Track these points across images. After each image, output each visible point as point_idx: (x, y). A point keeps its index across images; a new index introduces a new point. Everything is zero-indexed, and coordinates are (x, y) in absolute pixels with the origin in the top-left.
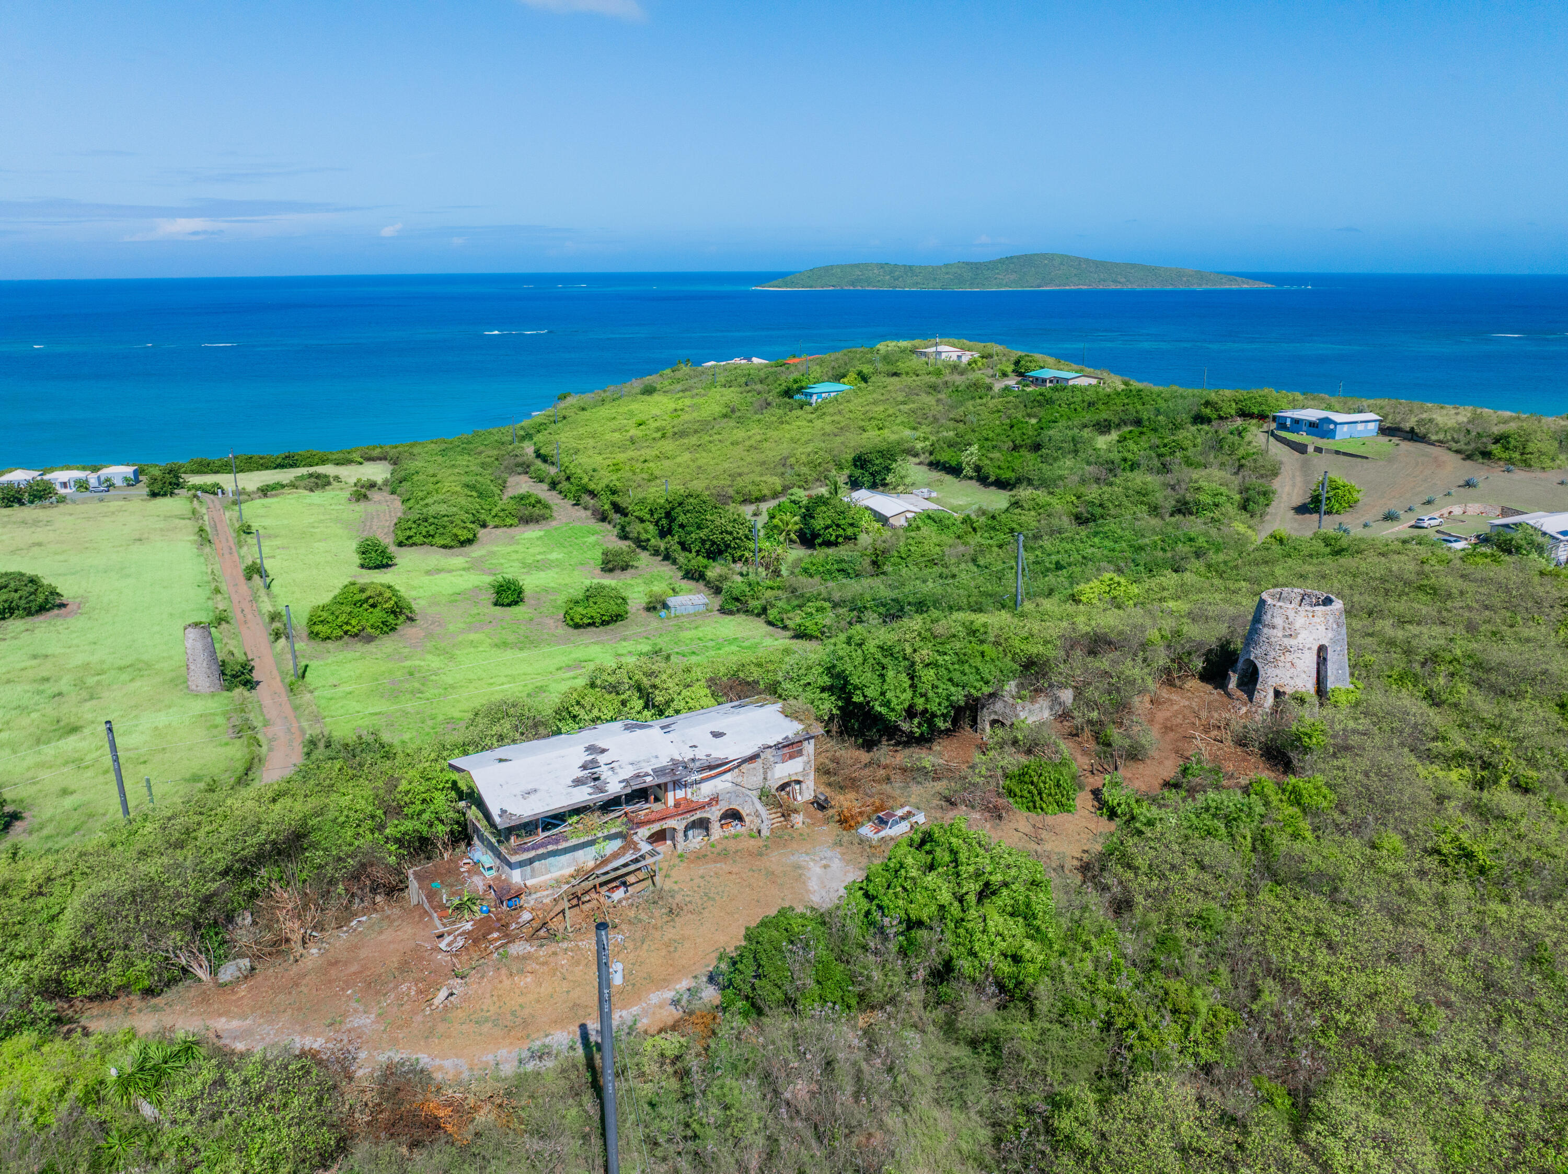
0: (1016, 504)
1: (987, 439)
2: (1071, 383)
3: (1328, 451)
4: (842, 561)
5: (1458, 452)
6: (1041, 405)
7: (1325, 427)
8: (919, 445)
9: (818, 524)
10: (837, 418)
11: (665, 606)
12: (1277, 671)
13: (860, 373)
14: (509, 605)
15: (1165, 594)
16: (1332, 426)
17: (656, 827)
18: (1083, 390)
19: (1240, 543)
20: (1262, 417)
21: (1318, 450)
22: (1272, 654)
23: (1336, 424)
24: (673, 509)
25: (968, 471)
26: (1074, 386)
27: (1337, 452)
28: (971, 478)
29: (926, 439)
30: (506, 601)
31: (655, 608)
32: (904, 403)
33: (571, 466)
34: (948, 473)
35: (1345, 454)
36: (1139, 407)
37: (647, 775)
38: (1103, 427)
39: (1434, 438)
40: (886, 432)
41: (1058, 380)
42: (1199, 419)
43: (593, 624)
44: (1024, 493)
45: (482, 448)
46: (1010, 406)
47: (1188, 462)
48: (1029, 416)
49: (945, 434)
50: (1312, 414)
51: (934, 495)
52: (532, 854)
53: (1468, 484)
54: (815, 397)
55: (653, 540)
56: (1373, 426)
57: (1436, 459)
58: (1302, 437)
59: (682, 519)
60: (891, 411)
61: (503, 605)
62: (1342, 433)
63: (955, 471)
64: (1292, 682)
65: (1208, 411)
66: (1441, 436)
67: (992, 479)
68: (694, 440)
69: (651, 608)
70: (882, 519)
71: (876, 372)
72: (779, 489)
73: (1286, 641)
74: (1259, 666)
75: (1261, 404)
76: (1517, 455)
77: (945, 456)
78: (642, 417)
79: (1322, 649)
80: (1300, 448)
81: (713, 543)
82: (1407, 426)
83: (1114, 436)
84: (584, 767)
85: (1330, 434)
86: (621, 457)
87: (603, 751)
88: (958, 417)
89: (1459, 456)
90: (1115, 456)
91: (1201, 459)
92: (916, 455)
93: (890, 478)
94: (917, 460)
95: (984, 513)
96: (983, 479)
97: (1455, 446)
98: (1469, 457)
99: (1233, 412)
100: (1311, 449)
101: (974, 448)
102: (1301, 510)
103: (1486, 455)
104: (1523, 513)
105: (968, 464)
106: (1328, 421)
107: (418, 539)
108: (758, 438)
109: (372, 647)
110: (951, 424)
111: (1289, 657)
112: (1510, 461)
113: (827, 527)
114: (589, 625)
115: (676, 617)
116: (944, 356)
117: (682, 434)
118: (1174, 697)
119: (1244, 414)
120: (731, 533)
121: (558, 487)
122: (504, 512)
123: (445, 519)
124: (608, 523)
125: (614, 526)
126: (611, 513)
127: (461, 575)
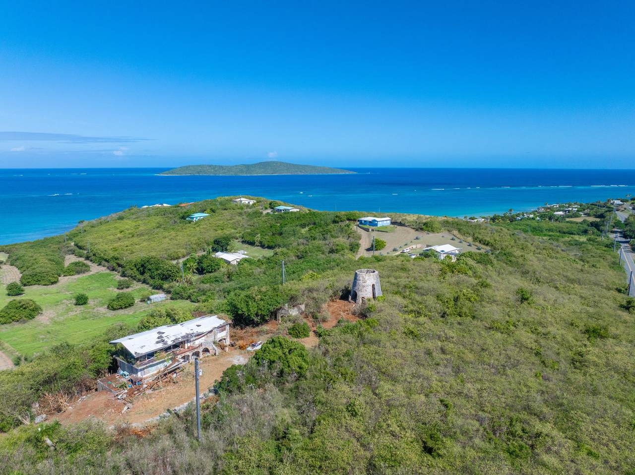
0: (276, 254)
1: (263, 232)
2: (290, 211)
3: (376, 230)
4: (216, 277)
5: (414, 229)
6: (281, 219)
7: (374, 222)
8: (238, 235)
9: (204, 265)
10: (205, 226)
11: (149, 299)
12: (363, 293)
13: (211, 209)
14: (82, 304)
15: (329, 276)
16: (376, 222)
17: (183, 355)
18: (295, 213)
19: (350, 261)
20: (355, 220)
21: (373, 230)
22: (360, 288)
23: (377, 221)
24: (145, 263)
25: (257, 243)
26: (291, 212)
27: (379, 230)
28: (258, 246)
29: (240, 233)
30: (81, 303)
31: (144, 301)
32: (230, 220)
33: (95, 250)
34: (249, 245)
35: (381, 231)
36: (315, 219)
37: (179, 338)
38: (303, 226)
39: (407, 225)
40: (225, 231)
41: (286, 210)
42: (335, 222)
43: (122, 308)
44: (278, 250)
45: (50, 245)
46: (270, 219)
47: (332, 236)
48: (277, 223)
49: (247, 230)
50: (370, 219)
51: (246, 253)
52: (145, 366)
53: (417, 238)
54: (195, 219)
55: (138, 276)
56: (389, 222)
57: (407, 231)
58: (367, 226)
59: (149, 267)
60: (225, 223)
61: (79, 305)
62: (380, 224)
63: (252, 244)
64: (366, 295)
65: (337, 219)
66: (409, 224)
67: (266, 246)
68: (146, 237)
69: (143, 301)
70: (228, 263)
71: (218, 209)
72: (185, 253)
73: (364, 284)
74: (357, 292)
75: (354, 216)
76: (430, 229)
77: (248, 239)
78: (122, 229)
79: (373, 285)
80: (367, 230)
81: (164, 275)
82: (399, 221)
83: (307, 229)
84: (158, 338)
85: (376, 225)
86: (116, 245)
87: (163, 333)
88: (251, 224)
89: (414, 230)
90: (308, 235)
91: (337, 235)
92: (237, 239)
93: (228, 247)
94: (237, 241)
95: (265, 258)
96: (263, 246)
97: (413, 227)
98: (417, 230)
99: (345, 219)
100: (370, 230)
101: (259, 235)
102: (368, 250)
103: (422, 229)
104: (431, 246)
105: (257, 241)
106: (375, 220)
107: (33, 282)
108: (174, 235)
109: (26, 325)
110: (249, 227)
111: (365, 288)
112: (428, 231)
113: (208, 266)
114: (119, 308)
115: (154, 303)
116: (243, 202)
117: (142, 235)
118: (335, 304)
119: (349, 219)
120: (171, 271)
121: (90, 259)
122: (69, 270)
123: (45, 274)
124: (116, 271)
125: (118, 272)
126: (117, 267)
127: (57, 295)
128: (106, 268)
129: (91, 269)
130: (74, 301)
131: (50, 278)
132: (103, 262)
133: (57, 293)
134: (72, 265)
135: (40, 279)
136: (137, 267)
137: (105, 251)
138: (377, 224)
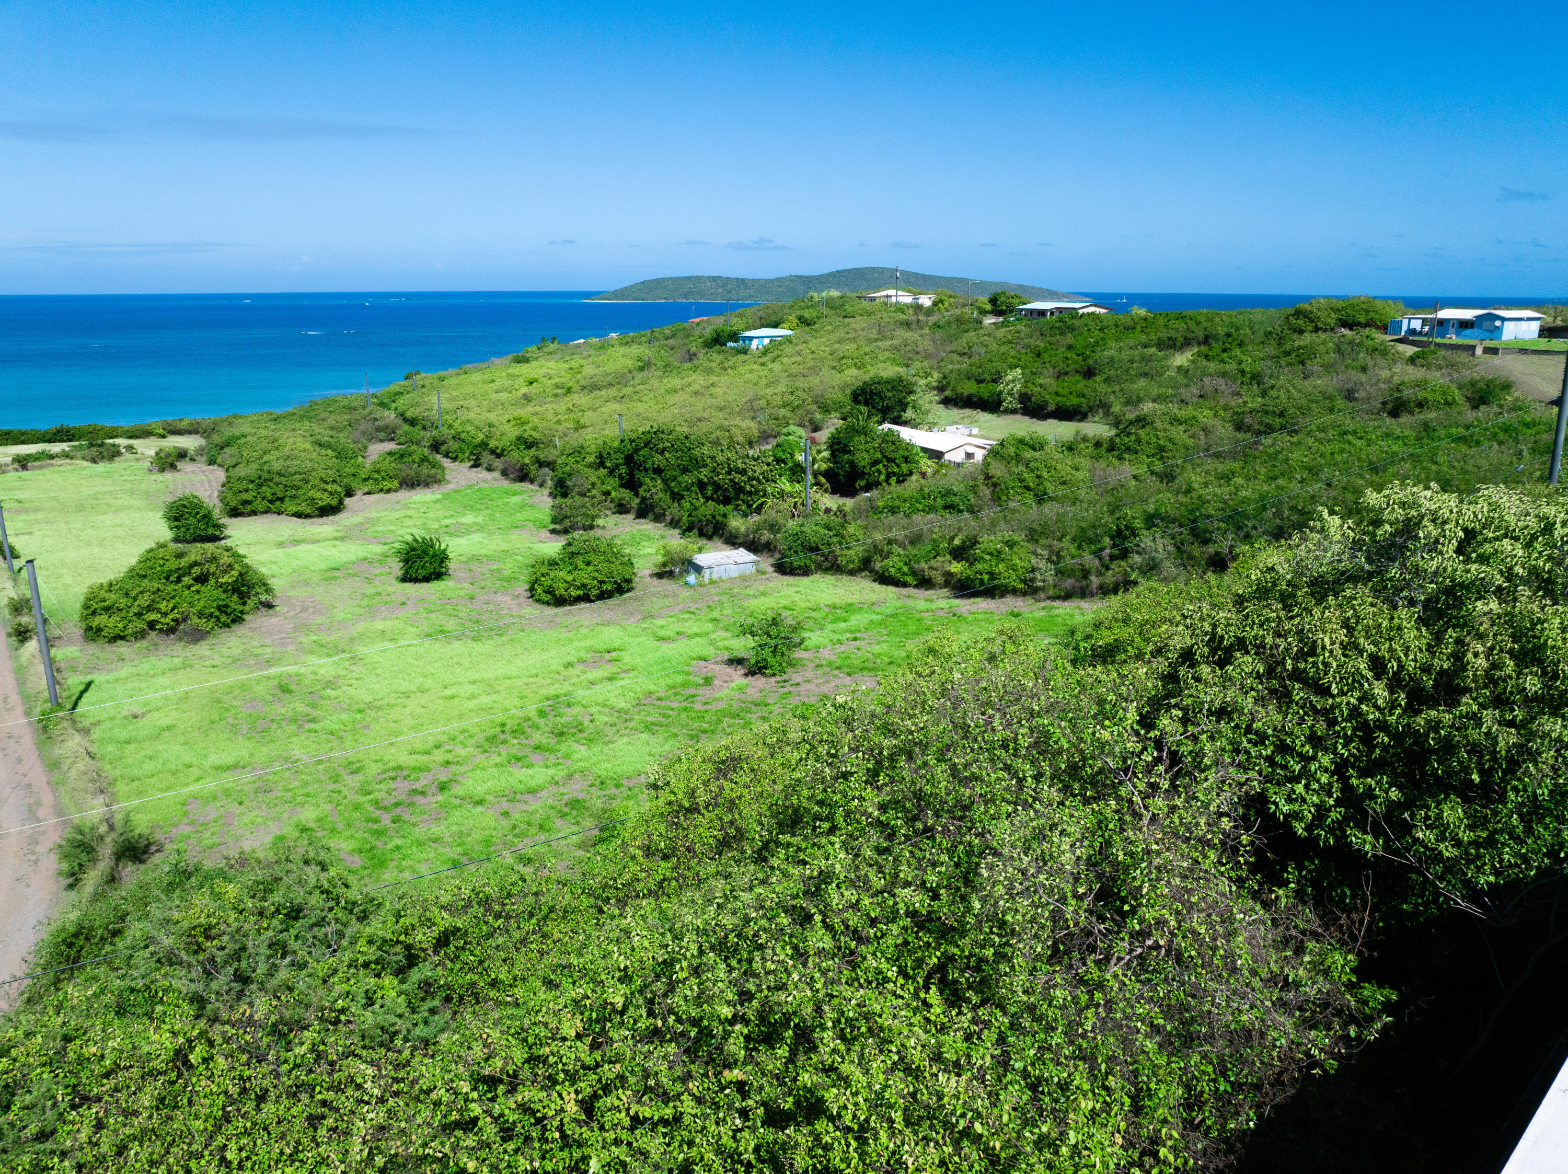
2: (1081, 311)
3: (1506, 351)
7: (1488, 324)
11: (693, 568)
13: (800, 318)
14: (427, 579)
16: (1498, 323)
23: (1503, 319)
25: (1010, 402)
26: (1089, 314)
27: (1523, 351)
28: (1014, 412)
29: (927, 375)
30: (422, 573)
31: (673, 574)
33: (456, 424)
41: (1061, 310)
43: (586, 598)
45: (327, 414)
49: (952, 367)
56: (1535, 326)
60: (866, 349)
61: (415, 580)
63: (991, 405)
69: (667, 574)
71: (821, 316)
78: (532, 377)
86: (519, 412)
96: (1036, 412)
99: (1332, 322)
100: (1479, 351)
101: (1014, 376)
105: (1010, 394)
106: (1487, 318)
108: (703, 384)
109: (202, 648)
110: (956, 357)
113: (876, 462)
114: (579, 600)
115: (712, 582)
119: (1345, 324)
122: (378, 472)
123: (297, 476)
124: (532, 482)
125: (541, 486)
126: (533, 469)
127: (334, 546)
128: (497, 474)
129: (447, 477)
130: (397, 568)
131: (311, 493)
132: (487, 458)
133: (336, 539)
134: (389, 459)
135: (280, 495)
136: (608, 464)
137: (490, 426)
138: (1499, 329)
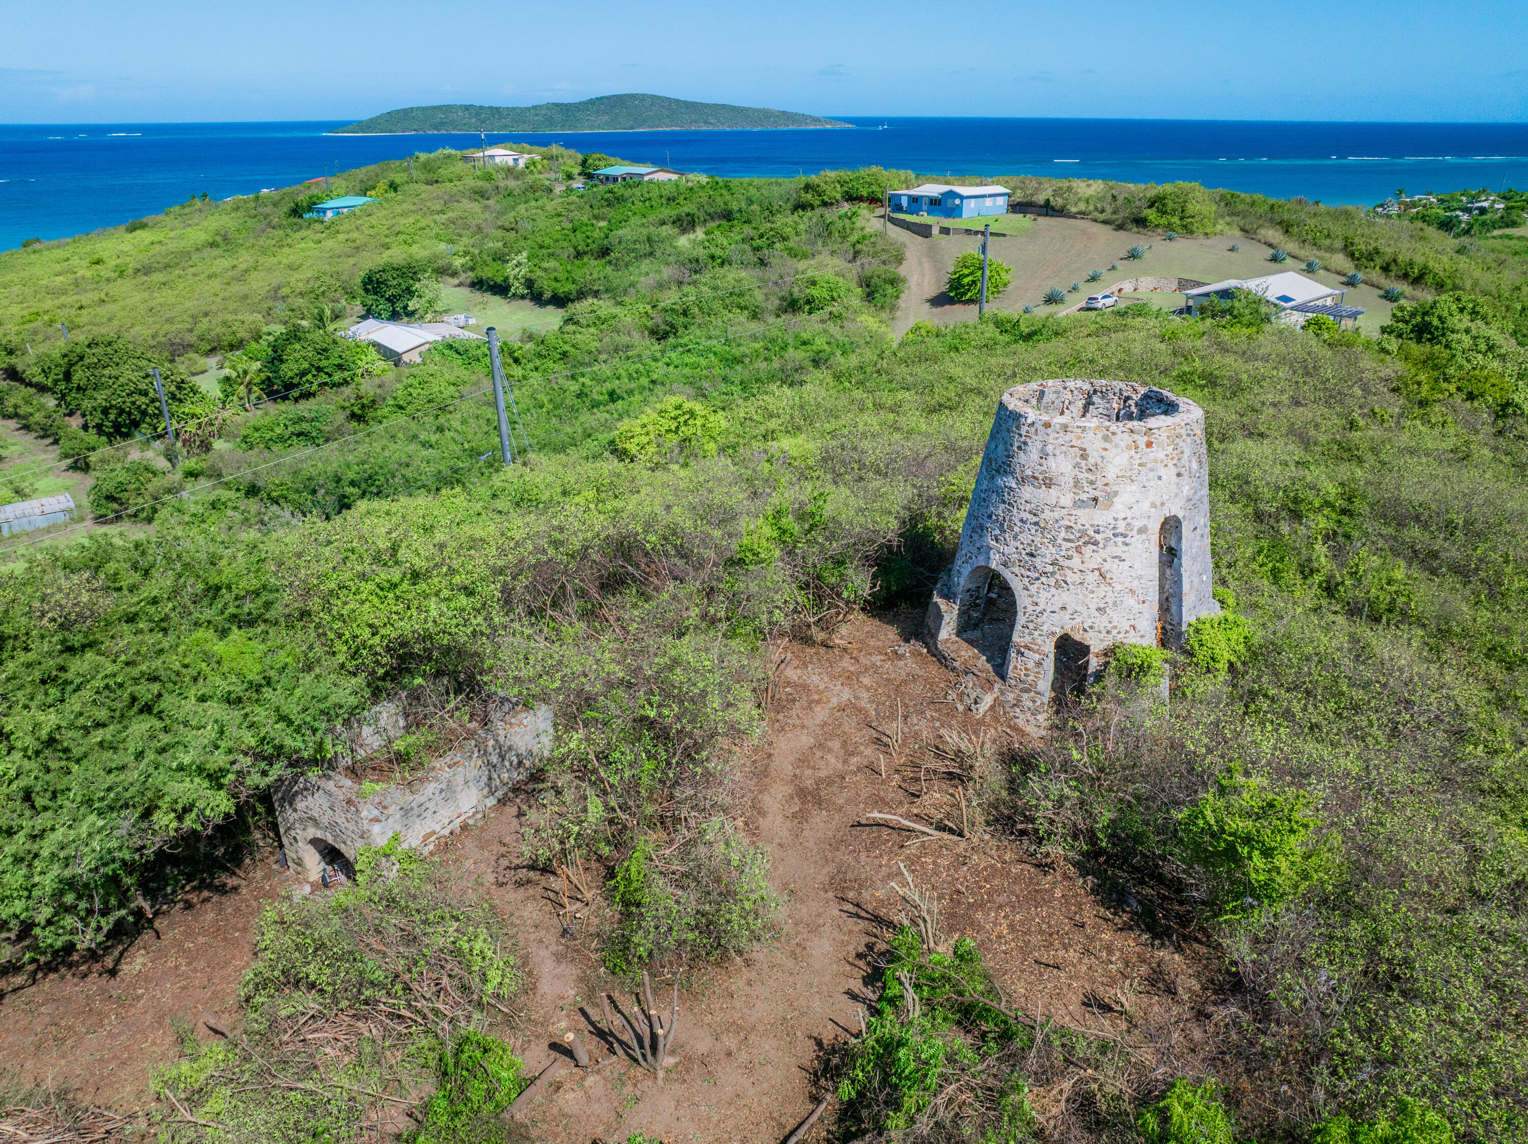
0: (569, 320)
1: (541, 247)
3: (957, 231)
4: (302, 419)
5: (1105, 222)
6: (611, 205)
7: (949, 203)
8: (458, 262)
9: (291, 369)
10: (352, 235)
12: (1063, 597)
18: (659, 185)
20: (873, 200)
21: (945, 231)
22: (1048, 553)
24: (73, 364)
25: (517, 287)
27: (968, 232)
32: (442, 212)
34: (495, 294)
35: (977, 232)
36: (728, 197)
38: (686, 224)
39: (1074, 210)
40: (415, 249)
41: (631, 176)
42: (800, 206)
44: (581, 308)
46: (572, 207)
47: (793, 254)
48: (596, 217)
50: (932, 189)
51: (472, 321)
53: (1133, 255)
54: (329, 214)
56: (1001, 201)
57: (1084, 232)
58: (924, 218)
60: (423, 223)
62: (969, 207)
64: (1102, 622)
65: (809, 196)
66: (1082, 206)
67: (547, 295)
68: (159, 276)
70: (391, 356)
73: (1086, 518)
74: (1016, 584)
75: (870, 184)
76: (1175, 220)
77: (487, 273)
79: (1171, 526)
80: (923, 231)
82: (1040, 198)
83: (700, 234)
85: (954, 212)
88: (507, 225)
89: (1108, 229)
90: (700, 252)
91: (807, 248)
92: (454, 274)
93: (415, 305)
94: (456, 281)
95: (531, 338)
97: (1102, 217)
98: (1120, 227)
99: (839, 197)
102: (939, 301)
103: (1140, 222)
108: (246, 266)
110: (500, 233)
111: (1092, 558)
112: (1169, 227)
116: (498, 160)
117: (147, 270)
119: (851, 198)
138: (960, 207)
